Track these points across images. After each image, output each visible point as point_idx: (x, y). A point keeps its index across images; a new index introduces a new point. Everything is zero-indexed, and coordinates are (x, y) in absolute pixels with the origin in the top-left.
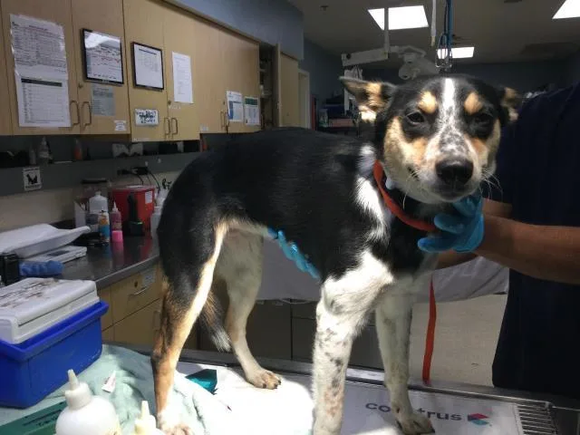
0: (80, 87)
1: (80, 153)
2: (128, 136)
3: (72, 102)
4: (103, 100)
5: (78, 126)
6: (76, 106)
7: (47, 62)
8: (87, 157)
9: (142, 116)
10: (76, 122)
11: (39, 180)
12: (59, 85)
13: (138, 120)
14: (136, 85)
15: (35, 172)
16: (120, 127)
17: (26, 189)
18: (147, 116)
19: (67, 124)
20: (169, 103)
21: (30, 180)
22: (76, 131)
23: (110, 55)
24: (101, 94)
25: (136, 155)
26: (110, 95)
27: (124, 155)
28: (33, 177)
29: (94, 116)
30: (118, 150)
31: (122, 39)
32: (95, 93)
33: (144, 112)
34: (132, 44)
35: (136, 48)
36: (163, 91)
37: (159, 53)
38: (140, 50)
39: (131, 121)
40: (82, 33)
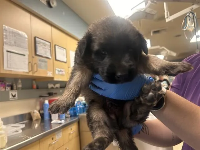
0: (33, 57)
1: (35, 86)
2: (53, 78)
3: (29, 62)
4: (43, 64)
5: (32, 72)
6: (31, 65)
7: (19, 46)
8: (37, 88)
9: (58, 71)
10: (30, 70)
11: (16, 96)
12: (24, 55)
13: (57, 72)
14: (56, 60)
15: (15, 93)
16: (50, 74)
17: (10, 99)
18: (61, 71)
19: (26, 70)
20: (69, 67)
21: (12, 95)
22: (31, 74)
23: (46, 47)
24: (42, 61)
25: (57, 88)
26: (45, 62)
27: (52, 88)
28: (14, 95)
29: (39, 69)
30: (50, 86)
31: (51, 43)
32: (40, 60)
33: (59, 70)
34: (55, 45)
35: (57, 47)
36: (67, 63)
37: (65, 50)
38: (58, 48)
39: (54, 73)
40: (35, 38)
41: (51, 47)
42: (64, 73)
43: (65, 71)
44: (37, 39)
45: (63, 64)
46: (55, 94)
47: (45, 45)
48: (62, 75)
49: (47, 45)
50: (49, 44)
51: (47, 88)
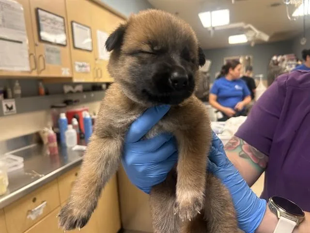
0: (36, 45)
1: (43, 91)
2: (71, 79)
3: (30, 55)
4: (53, 56)
5: (36, 70)
6: (34, 59)
7: (11, 27)
8: (47, 93)
9: (80, 66)
10: (34, 66)
11: (14, 108)
12: (21, 42)
13: (77, 68)
14: (75, 48)
15: (11, 103)
16: (65, 73)
17: (5, 114)
18: (83, 66)
19: (27, 68)
20: (96, 59)
21: (8, 107)
22: (34, 74)
23: (56, 26)
24: (52, 51)
25: (78, 92)
26: (58, 52)
27: (71, 92)
28: (9, 106)
29: (47, 65)
30: (67, 89)
31: (65, 19)
32: (48, 50)
33: (81, 64)
34: (72, 22)
35: (74, 24)
36: (93, 52)
37: (88, 29)
38: (77, 26)
39: (72, 70)
40: (37, 10)
41: (64, 25)
42: (88, 69)
43: (90, 67)
44: (41, 13)
45: (87, 54)
46: (76, 101)
47: (55, 22)
48: (86, 73)
49: (58, 22)
50: (61, 20)
51: (62, 92)
